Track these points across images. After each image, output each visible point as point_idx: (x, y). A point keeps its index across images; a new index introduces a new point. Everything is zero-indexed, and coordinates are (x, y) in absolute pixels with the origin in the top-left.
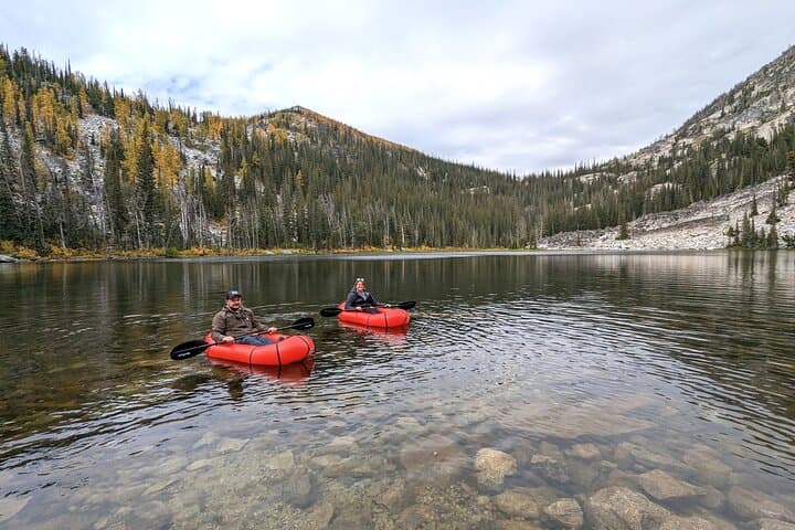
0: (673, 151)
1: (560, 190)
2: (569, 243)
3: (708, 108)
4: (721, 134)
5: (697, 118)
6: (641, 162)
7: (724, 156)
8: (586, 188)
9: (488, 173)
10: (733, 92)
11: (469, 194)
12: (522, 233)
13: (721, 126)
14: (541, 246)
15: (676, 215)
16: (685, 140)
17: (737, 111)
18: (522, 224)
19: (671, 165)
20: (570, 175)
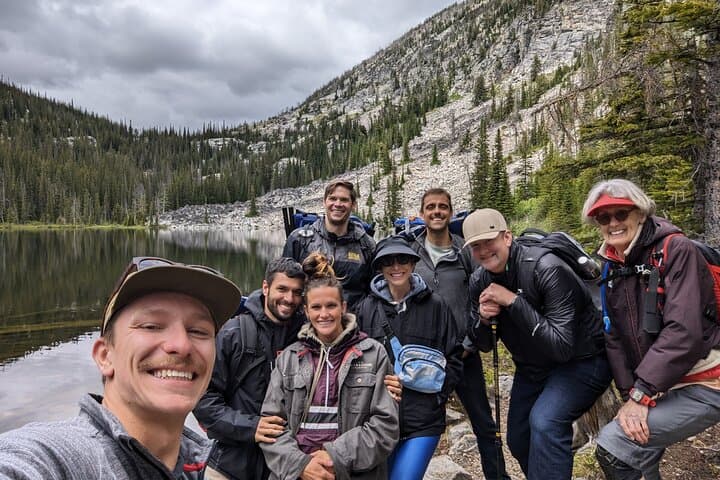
0: (298, 125)
1: (186, 153)
2: (197, 220)
3: (325, 88)
4: (335, 116)
5: (316, 95)
6: (270, 132)
7: (337, 138)
8: (215, 155)
9: (95, 119)
10: (343, 78)
11: (66, 146)
12: (140, 204)
13: (334, 108)
14: (164, 222)
15: (299, 192)
16: (307, 116)
17: (346, 97)
18: (141, 195)
19: (296, 139)
20: (198, 137)
